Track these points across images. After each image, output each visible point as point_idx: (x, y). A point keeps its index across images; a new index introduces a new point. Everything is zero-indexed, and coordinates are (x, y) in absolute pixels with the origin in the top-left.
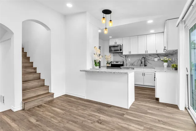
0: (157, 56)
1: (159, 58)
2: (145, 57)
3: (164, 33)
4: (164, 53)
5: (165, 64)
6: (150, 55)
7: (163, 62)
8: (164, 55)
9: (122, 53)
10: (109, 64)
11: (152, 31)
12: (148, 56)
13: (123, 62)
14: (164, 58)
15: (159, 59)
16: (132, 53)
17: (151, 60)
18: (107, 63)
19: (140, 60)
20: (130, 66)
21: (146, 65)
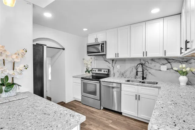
0: (166, 62)
1: (169, 64)
2: (144, 63)
3: (181, 14)
4: (181, 56)
5: (183, 79)
6: (153, 59)
7: (178, 74)
8: (181, 60)
9: (105, 55)
10: (89, 73)
11: (155, 11)
12: (150, 62)
13: (109, 70)
14: (180, 66)
15: (170, 67)
16: (121, 56)
17: (155, 68)
18: (86, 72)
20: (120, 77)
21: (145, 78)
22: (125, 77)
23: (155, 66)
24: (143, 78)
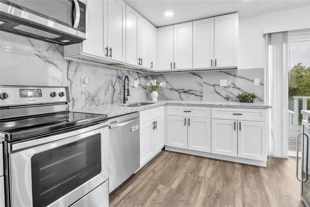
1: (139, 80)
2: (121, 75)
6: (129, 71)
15: (140, 83)
19: (112, 85)
22: (97, 104)
23: (130, 81)
24: (125, 100)
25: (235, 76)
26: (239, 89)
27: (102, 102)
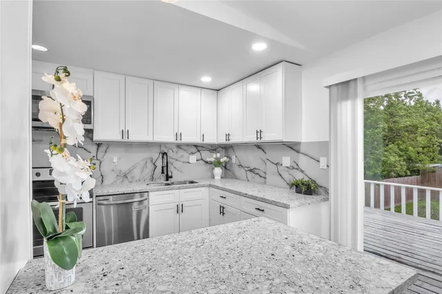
0: (194, 150)
5: (218, 172)
6: (179, 146)
8: (210, 148)
12: (175, 149)
15: (200, 157)
17: (182, 160)
19: (152, 161)
20: (118, 182)
21: (171, 177)
22: (130, 180)
23: (182, 156)
24: (168, 178)
25: (298, 152)
26: (302, 171)
27: (137, 178)
